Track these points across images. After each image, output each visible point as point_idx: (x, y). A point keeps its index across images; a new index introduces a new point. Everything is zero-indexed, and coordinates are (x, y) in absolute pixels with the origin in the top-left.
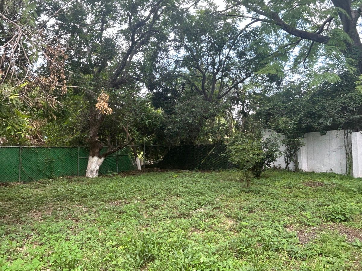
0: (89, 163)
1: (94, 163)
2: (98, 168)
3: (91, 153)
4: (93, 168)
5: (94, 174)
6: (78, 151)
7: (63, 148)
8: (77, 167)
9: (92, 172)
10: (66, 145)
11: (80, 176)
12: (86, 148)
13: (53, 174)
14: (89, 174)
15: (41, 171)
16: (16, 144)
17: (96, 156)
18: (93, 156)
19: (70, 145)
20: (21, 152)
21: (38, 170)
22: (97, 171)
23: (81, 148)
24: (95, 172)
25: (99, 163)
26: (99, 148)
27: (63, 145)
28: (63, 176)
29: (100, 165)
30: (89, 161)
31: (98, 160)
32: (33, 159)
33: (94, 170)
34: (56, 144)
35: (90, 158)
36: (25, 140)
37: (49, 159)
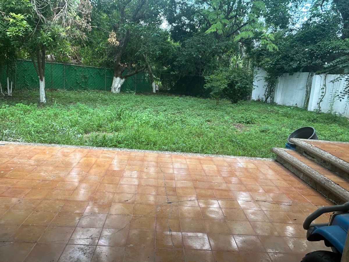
0: (114, 82)
1: (117, 82)
2: (119, 86)
3: (115, 74)
4: (116, 86)
5: (117, 90)
6: (105, 72)
7: (95, 68)
8: (105, 84)
9: (115, 89)
10: (97, 66)
11: (106, 90)
12: (112, 70)
13: (87, 87)
14: (113, 90)
15: (78, 84)
16: (61, 62)
17: (118, 77)
18: (116, 77)
19: (100, 66)
20: (65, 68)
21: (77, 83)
22: (119, 88)
23: (108, 69)
24: (117, 89)
25: (121, 83)
26: (121, 71)
27: (95, 66)
28: (94, 89)
29: (121, 84)
30: (114, 80)
31: (120, 80)
32: (73, 74)
33: (117, 88)
34: (90, 64)
35: (115, 78)
36: (68, 59)
37: (84, 76)
